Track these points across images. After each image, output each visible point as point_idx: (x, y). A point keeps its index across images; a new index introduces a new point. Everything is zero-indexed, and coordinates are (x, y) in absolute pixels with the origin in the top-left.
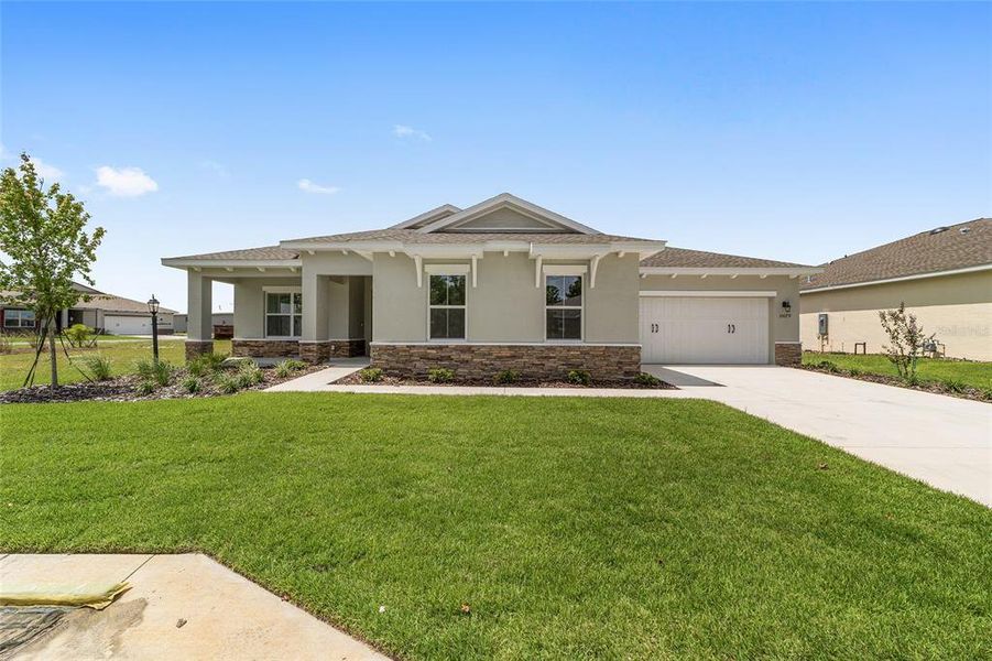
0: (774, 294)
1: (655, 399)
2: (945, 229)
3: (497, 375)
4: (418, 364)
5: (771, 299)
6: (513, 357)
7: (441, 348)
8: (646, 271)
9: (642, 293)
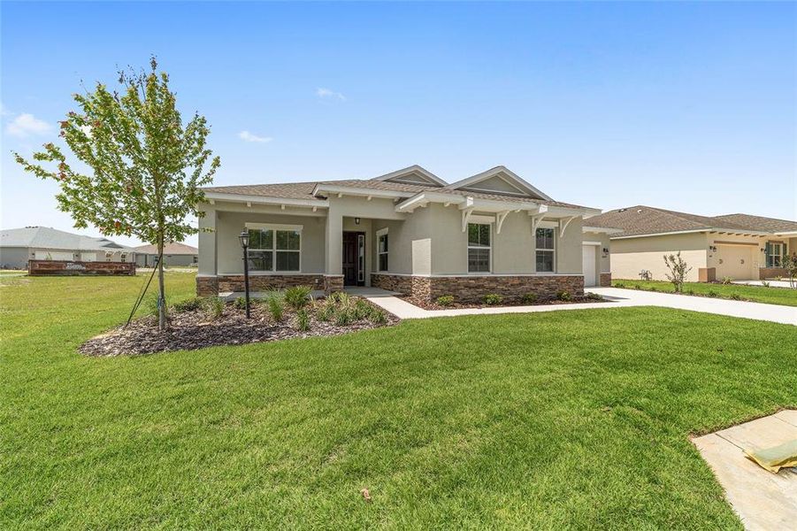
0: (599, 243)
1: (593, 310)
2: (625, 210)
3: (512, 298)
4: (463, 291)
5: (597, 247)
6: (521, 284)
7: (478, 279)
8: (585, 229)
9: (584, 243)
